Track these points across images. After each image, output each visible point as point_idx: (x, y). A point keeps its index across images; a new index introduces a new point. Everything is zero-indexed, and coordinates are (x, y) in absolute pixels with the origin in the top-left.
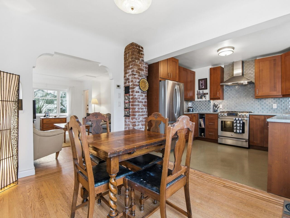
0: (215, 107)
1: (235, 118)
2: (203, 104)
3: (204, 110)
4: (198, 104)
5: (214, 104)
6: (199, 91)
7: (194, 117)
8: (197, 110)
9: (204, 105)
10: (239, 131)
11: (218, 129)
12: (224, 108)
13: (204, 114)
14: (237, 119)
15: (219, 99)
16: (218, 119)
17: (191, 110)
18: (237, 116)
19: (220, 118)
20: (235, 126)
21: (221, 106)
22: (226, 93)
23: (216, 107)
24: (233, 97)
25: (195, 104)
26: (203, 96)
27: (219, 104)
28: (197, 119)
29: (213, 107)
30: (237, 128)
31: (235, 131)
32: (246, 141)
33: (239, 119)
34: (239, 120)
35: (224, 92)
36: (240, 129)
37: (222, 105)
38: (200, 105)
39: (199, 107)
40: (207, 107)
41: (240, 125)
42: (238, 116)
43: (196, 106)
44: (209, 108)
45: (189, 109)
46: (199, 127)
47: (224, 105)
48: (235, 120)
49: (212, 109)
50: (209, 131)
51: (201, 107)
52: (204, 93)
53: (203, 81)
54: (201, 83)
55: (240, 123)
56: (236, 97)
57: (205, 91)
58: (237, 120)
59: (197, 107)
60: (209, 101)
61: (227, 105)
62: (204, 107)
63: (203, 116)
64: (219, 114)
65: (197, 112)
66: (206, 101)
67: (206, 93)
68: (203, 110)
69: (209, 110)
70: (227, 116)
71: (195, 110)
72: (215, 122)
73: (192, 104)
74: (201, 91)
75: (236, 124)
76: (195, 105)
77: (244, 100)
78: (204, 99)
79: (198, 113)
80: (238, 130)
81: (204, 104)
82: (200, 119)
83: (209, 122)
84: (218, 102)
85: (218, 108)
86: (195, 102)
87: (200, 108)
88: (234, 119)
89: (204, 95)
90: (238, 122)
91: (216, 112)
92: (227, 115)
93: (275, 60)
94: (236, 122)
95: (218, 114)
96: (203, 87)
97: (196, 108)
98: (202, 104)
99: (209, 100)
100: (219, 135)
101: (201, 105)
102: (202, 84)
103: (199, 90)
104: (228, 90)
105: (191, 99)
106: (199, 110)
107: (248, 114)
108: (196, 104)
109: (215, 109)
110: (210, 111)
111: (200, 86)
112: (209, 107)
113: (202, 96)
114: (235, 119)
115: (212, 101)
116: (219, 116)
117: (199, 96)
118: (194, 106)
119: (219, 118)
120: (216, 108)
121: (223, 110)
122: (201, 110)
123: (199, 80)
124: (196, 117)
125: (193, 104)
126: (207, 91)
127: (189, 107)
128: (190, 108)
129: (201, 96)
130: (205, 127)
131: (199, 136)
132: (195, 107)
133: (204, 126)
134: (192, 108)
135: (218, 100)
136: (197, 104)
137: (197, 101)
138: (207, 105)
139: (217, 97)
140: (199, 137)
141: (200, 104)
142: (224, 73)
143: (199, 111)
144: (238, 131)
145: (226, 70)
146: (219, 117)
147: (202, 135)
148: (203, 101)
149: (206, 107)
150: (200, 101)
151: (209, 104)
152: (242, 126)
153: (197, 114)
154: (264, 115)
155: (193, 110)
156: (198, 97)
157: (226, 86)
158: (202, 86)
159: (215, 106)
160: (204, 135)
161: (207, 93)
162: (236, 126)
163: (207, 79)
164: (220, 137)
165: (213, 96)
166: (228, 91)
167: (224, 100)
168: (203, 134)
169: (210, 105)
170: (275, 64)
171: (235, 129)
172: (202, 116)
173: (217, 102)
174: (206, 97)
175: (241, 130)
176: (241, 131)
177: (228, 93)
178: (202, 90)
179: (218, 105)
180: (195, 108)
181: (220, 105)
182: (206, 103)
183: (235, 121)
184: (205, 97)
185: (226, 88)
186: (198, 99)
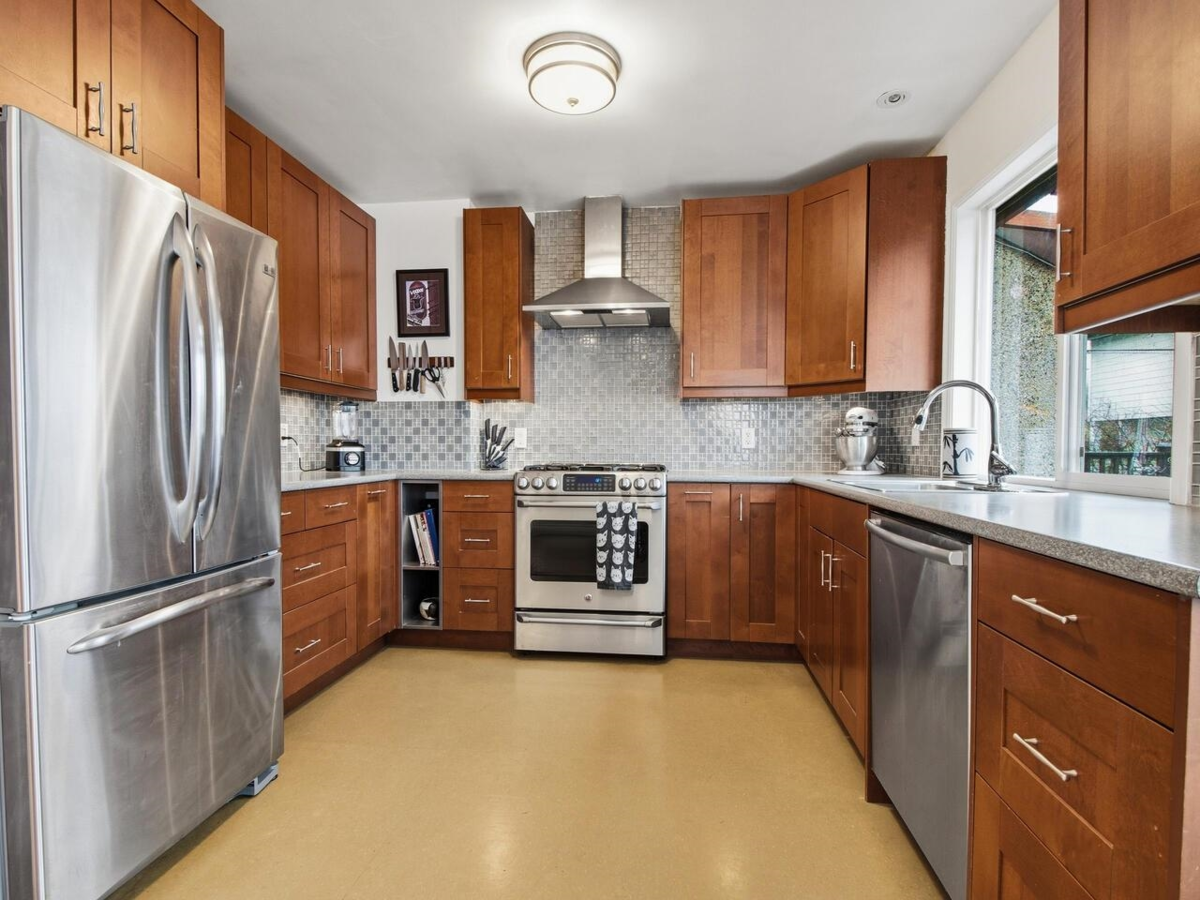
0: (489, 441)
1: (601, 504)
2: (425, 423)
3: (433, 458)
4: (399, 423)
5: (487, 422)
6: (402, 346)
7: (371, 507)
8: (392, 457)
9: (433, 431)
10: (623, 572)
11: (513, 569)
12: (537, 448)
13: (437, 485)
14: (613, 507)
15: (513, 393)
16: (513, 512)
17: (353, 459)
18: (614, 490)
19: (527, 506)
20: (602, 549)
21: (520, 437)
22: (547, 368)
23: (497, 442)
24: (578, 391)
25: (376, 423)
26: (423, 373)
27: (513, 424)
28: (388, 515)
29: (482, 439)
30: (610, 557)
31: (601, 574)
32: (656, 624)
33: (620, 505)
34: (620, 512)
35: (536, 361)
36: (626, 564)
37: (524, 431)
38: (409, 431)
39: (402, 442)
40: (450, 440)
41: (627, 540)
42: (618, 490)
43: (384, 431)
44: (458, 448)
45: (338, 453)
46: (404, 565)
47: (537, 432)
48: (604, 511)
49: (478, 452)
50: (463, 587)
51: (416, 439)
52: (432, 359)
53: (425, 283)
54: (411, 296)
55: (625, 530)
56: (594, 390)
57: (437, 347)
58: (614, 515)
59: (392, 440)
60: (459, 405)
61: (553, 432)
62: (434, 439)
63: (429, 495)
64: (523, 482)
65: (390, 475)
66: (441, 405)
67: (442, 354)
68: (425, 457)
69: (458, 457)
70: (562, 492)
71: (376, 457)
72: (495, 531)
73: (360, 423)
74: (413, 345)
75: (609, 538)
76: (377, 431)
77: (626, 407)
78: (429, 393)
79: (396, 481)
80: (617, 567)
81: (433, 422)
82: (411, 517)
83: (466, 533)
84: (504, 416)
85: (504, 449)
86: (377, 408)
87: (410, 448)
88: (599, 509)
89: (430, 371)
90: (618, 523)
91: (495, 467)
92: (565, 489)
93: (763, 217)
94: (609, 526)
95: (511, 483)
96: (426, 322)
97: (384, 448)
98: (418, 423)
99: (461, 398)
100: (518, 605)
101: (417, 431)
102: (416, 303)
103: (400, 335)
104: (554, 349)
105: (353, 390)
106: (401, 457)
107: (660, 481)
108: (385, 422)
109: (490, 454)
110: (466, 465)
111: (408, 311)
112: (458, 440)
113: (419, 374)
114: (605, 506)
115: (474, 407)
116: (518, 491)
117: (401, 373)
118: (368, 431)
119: (521, 504)
120: (499, 448)
121: (529, 456)
122: (417, 456)
123: (402, 276)
124: (383, 508)
125: (367, 423)
126: (450, 346)
127: (335, 443)
128: (342, 449)
129: (412, 372)
130: (441, 561)
131: (404, 624)
132: (376, 440)
133: (437, 557)
134: (355, 444)
135: (505, 398)
136: (392, 423)
137: (392, 405)
138: (450, 431)
139: (504, 385)
140: (406, 630)
141: (408, 423)
142: (536, 257)
143: (401, 465)
144: (617, 576)
145: (543, 243)
146: (518, 498)
147: (424, 614)
148: (425, 404)
149: (442, 440)
150: (408, 405)
151: (458, 422)
152: (633, 546)
153: (390, 486)
154: (731, 484)
155: (362, 457)
156: (394, 379)
157: (545, 329)
158: (421, 316)
159: (491, 435)
160: (434, 613)
161: (445, 359)
162: (609, 547)
163: (445, 272)
164: (525, 619)
165: (484, 376)
166: (556, 358)
167: (536, 406)
168: (425, 606)
169: (467, 431)
170: (763, 237)
171: (601, 565)
172: (421, 496)
173: (500, 412)
174: (440, 383)
175: (629, 567)
176: (629, 575)
177: (554, 365)
178: (419, 341)
179: (508, 428)
180: (375, 449)
181: (518, 430)
182: (444, 414)
183: (602, 522)
184: (435, 380)
185: (545, 342)
186: (396, 389)
